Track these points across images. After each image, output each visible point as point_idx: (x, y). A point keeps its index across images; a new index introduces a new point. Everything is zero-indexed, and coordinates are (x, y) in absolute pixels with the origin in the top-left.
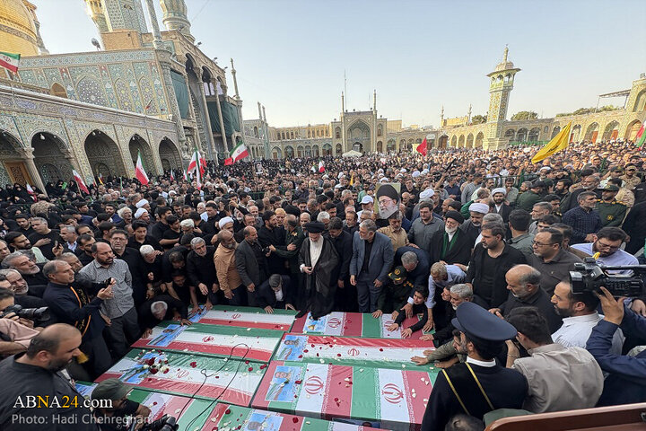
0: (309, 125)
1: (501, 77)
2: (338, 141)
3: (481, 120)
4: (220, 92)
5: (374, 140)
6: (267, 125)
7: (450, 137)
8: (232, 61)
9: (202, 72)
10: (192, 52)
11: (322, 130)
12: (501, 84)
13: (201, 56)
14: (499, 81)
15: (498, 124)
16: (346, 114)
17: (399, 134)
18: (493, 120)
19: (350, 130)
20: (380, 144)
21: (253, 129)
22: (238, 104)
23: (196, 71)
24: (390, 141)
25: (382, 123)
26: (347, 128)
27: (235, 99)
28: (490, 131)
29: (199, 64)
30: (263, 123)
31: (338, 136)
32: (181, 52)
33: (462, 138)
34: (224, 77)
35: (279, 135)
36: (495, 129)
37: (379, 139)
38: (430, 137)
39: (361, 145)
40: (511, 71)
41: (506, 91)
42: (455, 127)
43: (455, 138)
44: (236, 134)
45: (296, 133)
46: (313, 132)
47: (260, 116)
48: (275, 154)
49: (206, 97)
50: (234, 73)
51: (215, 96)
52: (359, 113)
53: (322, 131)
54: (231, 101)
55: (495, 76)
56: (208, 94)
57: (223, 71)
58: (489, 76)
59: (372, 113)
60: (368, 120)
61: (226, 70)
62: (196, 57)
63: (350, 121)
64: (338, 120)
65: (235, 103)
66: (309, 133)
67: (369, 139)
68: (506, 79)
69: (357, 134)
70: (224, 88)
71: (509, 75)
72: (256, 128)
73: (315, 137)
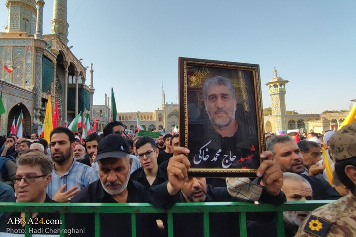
0: (139, 112)
1: (275, 86)
2: (160, 124)
4: (80, 82)
9: (69, 64)
10: (65, 51)
11: (148, 115)
12: (277, 90)
13: (70, 55)
16: (166, 106)
18: (277, 113)
19: (169, 116)
21: (99, 112)
22: (92, 92)
23: (64, 64)
26: (167, 115)
27: (90, 87)
29: (69, 60)
30: (106, 107)
31: (160, 120)
32: (56, 48)
34: (85, 73)
40: (282, 83)
41: (283, 94)
45: (129, 117)
46: (142, 117)
49: (69, 85)
50: (92, 71)
51: (75, 85)
52: (175, 105)
53: (148, 117)
54: (87, 89)
55: (272, 85)
56: (70, 83)
61: (87, 69)
62: (67, 55)
63: (169, 111)
64: (161, 109)
65: (89, 91)
68: (280, 87)
69: (174, 119)
70: (83, 79)
71: (281, 85)
72: (101, 111)
73: (142, 120)
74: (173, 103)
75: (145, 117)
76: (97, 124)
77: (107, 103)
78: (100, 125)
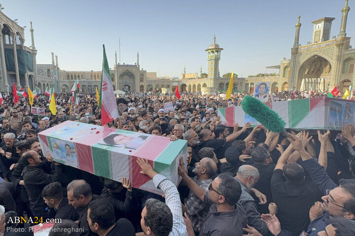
0: (92, 71)
1: (213, 52)
2: (113, 83)
3: (205, 76)
5: (138, 84)
6: (58, 68)
7: (187, 84)
8: (31, 23)
12: (213, 56)
13: (3, 17)
14: (212, 54)
15: (214, 79)
16: (118, 66)
17: (155, 81)
18: (211, 76)
19: (122, 76)
20: (142, 87)
21: (46, 71)
22: (33, 53)
24: (149, 85)
25: (143, 73)
26: (120, 74)
27: (31, 48)
28: (210, 83)
30: (55, 67)
31: (112, 79)
33: (194, 86)
34: (23, 33)
35: (68, 76)
36: (212, 81)
37: (142, 83)
38: (175, 84)
39: (129, 87)
40: (218, 49)
41: (217, 60)
42: (190, 79)
43: (190, 85)
44: (29, 73)
46: (95, 76)
47: (53, 62)
48: (64, 90)
49: (6, 45)
50: (32, 31)
52: (127, 66)
54: (27, 50)
55: (210, 51)
56: (7, 43)
57: (22, 29)
58: (206, 50)
59: (136, 67)
60: (133, 71)
61: (25, 29)
63: (121, 71)
65: (30, 51)
66: (92, 76)
67: (134, 83)
68: (216, 53)
69: (127, 79)
70: (22, 40)
71: (217, 51)
72: (49, 70)
73: (95, 79)
74: (125, 64)
75: (98, 76)
76: (44, 84)
77: (55, 62)
78: (47, 85)
